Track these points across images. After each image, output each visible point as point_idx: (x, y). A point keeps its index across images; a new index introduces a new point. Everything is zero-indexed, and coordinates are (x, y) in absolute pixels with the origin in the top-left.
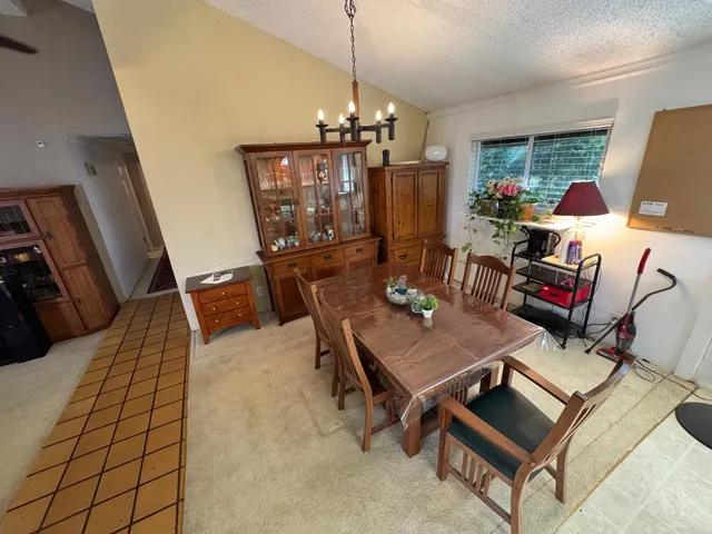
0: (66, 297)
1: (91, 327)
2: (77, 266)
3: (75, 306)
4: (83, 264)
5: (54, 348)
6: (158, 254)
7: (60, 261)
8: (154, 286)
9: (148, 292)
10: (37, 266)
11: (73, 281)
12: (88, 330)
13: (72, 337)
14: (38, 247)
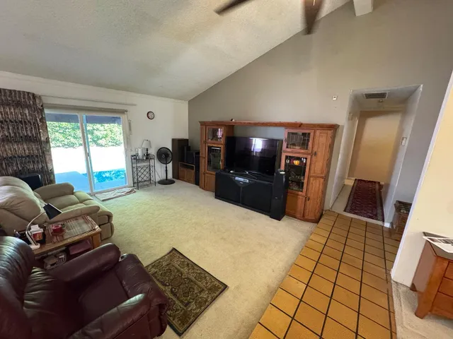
0: (304, 194)
1: (306, 217)
2: (318, 177)
3: (305, 201)
4: (322, 177)
5: (285, 218)
6: (350, 183)
7: (312, 172)
8: (349, 208)
9: (345, 211)
10: (301, 170)
11: (312, 186)
12: (304, 218)
13: (294, 217)
14: (306, 159)
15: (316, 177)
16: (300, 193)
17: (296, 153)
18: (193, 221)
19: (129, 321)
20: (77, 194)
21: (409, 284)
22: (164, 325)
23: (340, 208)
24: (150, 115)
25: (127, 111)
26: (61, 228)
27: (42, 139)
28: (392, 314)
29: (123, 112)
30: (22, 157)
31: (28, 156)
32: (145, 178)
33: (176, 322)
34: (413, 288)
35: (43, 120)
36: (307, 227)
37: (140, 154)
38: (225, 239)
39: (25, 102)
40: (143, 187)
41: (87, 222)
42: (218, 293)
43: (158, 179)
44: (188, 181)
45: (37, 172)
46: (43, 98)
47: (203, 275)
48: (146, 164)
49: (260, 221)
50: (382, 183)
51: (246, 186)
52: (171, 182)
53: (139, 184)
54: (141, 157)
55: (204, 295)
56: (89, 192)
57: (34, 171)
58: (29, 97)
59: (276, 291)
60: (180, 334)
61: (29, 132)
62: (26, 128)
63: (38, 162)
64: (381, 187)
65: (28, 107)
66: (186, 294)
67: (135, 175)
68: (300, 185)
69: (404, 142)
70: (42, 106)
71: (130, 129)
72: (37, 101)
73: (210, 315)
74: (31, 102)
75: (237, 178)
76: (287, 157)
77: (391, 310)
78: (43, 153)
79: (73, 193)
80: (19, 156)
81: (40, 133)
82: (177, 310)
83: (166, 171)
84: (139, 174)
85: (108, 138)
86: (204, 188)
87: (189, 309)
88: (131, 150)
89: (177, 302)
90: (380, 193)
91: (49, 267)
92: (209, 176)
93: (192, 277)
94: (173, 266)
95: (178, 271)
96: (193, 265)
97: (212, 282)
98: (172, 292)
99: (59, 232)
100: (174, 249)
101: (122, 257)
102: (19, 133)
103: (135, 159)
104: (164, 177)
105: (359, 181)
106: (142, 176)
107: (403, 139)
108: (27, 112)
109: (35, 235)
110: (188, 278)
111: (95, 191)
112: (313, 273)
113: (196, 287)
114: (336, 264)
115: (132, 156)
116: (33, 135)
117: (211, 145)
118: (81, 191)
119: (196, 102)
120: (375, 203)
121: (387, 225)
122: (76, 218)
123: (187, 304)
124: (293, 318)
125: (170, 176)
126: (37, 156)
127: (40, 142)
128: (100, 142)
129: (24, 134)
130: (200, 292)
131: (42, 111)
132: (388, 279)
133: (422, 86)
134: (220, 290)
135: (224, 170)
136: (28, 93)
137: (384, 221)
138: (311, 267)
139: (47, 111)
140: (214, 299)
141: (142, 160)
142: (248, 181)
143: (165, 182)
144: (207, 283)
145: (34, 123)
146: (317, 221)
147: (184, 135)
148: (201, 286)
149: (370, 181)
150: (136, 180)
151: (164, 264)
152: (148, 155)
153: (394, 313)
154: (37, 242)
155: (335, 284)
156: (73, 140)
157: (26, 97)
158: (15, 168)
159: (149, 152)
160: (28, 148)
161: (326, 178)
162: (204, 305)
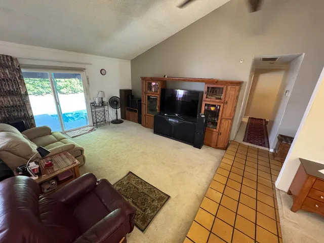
0: (217, 130)
1: (218, 146)
2: (228, 119)
3: (218, 135)
4: (230, 119)
5: (203, 147)
6: (246, 120)
7: (224, 115)
8: (246, 139)
9: (243, 141)
10: (215, 114)
11: (223, 125)
12: (216, 147)
13: (209, 146)
14: (220, 106)
15: (226, 119)
16: (215, 130)
17: (212, 102)
18: (141, 151)
19: (114, 228)
20: (54, 134)
21: (286, 190)
22: (132, 226)
23: (240, 139)
24: (103, 72)
25: (85, 69)
26: (51, 163)
27: (22, 93)
28: (276, 210)
29: (82, 70)
30: (8, 107)
31: (13, 106)
32: (102, 120)
33: (139, 223)
34: (289, 193)
35: (21, 78)
36: (219, 153)
37: (97, 102)
38: (164, 164)
39: (5, 63)
40: (100, 125)
41: (68, 157)
42: (164, 202)
43: (111, 120)
44: (134, 121)
45: (21, 118)
46: (19, 60)
47: (152, 190)
48: (102, 109)
49: (187, 150)
50: (267, 120)
51: (177, 125)
52: (121, 122)
53: (97, 124)
54: (98, 105)
55: (155, 203)
56: (61, 131)
57: (19, 118)
58: (8, 60)
59: (203, 199)
60: (143, 231)
61: (11, 88)
62: (9, 85)
63: (21, 111)
64: (266, 122)
65: (8, 67)
66: (143, 204)
67: (94, 117)
68: (215, 124)
69: (287, 94)
70: (19, 66)
71: (88, 84)
72: (15, 62)
73: (161, 217)
74: (10, 64)
75: (170, 120)
76: (206, 105)
77: (276, 208)
78: (24, 103)
79: (51, 134)
80: (5, 107)
81: (19, 88)
82: (139, 214)
83: (117, 114)
84: (97, 117)
85: (69, 88)
86: (145, 126)
87: (147, 213)
88: (90, 99)
89: (138, 209)
90: (266, 127)
91: (45, 191)
92: (149, 117)
93: (145, 191)
94: (131, 184)
95: (135, 187)
96: (145, 183)
97: (159, 194)
98: (133, 202)
99: (49, 166)
100: (130, 172)
101: (98, 182)
102: (3, 89)
103: (93, 105)
104: (115, 118)
105: (251, 119)
106: (100, 118)
107: (286, 92)
108: (7, 71)
109: (33, 170)
110: (143, 192)
111: (65, 130)
112: (226, 185)
113: (149, 198)
114: (240, 179)
115: (91, 103)
116: (14, 90)
117: (150, 95)
118: (57, 131)
119: (137, 61)
120: (263, 135)
121: (271, 150)
122: (59, 154)
123: (145, 210)
124: (216, 216)
125: (119, 117)
126: (19, 106)
127: (21, 95)
128: (62, 90)
129: (7, 90)
130: (152, 201)
131: (19, 70)
132: (273, 187)
133: (304, 54)
134: (165, 200)
135: (160, 113)
136: (7, 56)
137: (269, 148)
138: (224, 181)
139: (23, 70)
140: (162, 206)
141: (99, 107)
142: (178, 122)
143: (117, 122)
144: (156, 195)
145: (14, 80)
146: (225, 148)
147: (128, 86)
148: (153, 197)
149: (259, 119)
150: (95, 121)
151: (125, 183)
152: (103, 102)
153: (278, 210)
154: (36, 174)
155: (240, 192)
156: (41, 89)
157: (5, 59)
158: (4, 116)
159: (103, 100)
160: (12, 100)
161: (232, 120)
162: (156, 210)
